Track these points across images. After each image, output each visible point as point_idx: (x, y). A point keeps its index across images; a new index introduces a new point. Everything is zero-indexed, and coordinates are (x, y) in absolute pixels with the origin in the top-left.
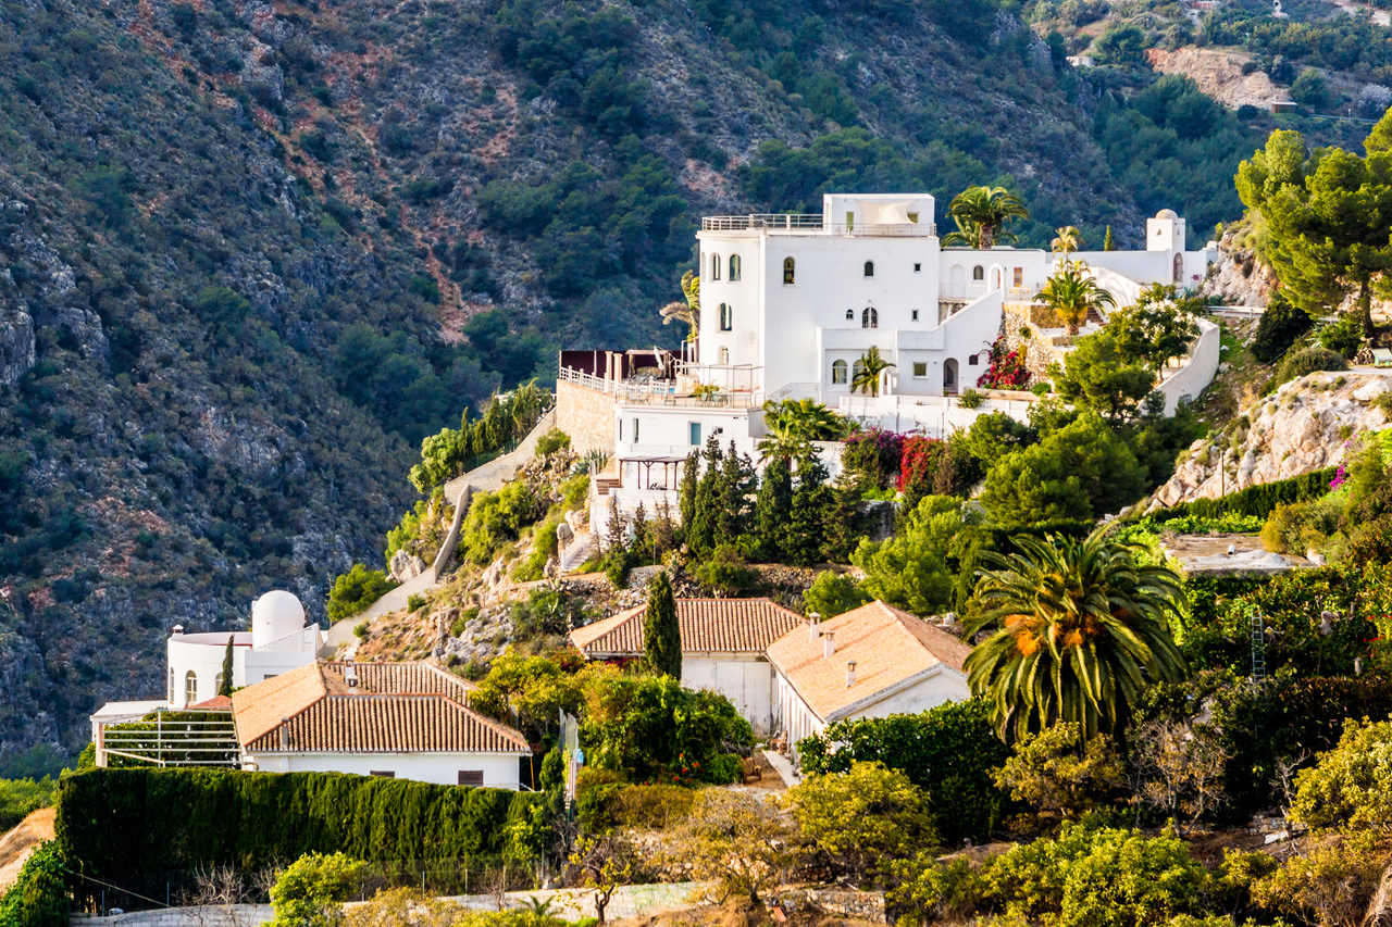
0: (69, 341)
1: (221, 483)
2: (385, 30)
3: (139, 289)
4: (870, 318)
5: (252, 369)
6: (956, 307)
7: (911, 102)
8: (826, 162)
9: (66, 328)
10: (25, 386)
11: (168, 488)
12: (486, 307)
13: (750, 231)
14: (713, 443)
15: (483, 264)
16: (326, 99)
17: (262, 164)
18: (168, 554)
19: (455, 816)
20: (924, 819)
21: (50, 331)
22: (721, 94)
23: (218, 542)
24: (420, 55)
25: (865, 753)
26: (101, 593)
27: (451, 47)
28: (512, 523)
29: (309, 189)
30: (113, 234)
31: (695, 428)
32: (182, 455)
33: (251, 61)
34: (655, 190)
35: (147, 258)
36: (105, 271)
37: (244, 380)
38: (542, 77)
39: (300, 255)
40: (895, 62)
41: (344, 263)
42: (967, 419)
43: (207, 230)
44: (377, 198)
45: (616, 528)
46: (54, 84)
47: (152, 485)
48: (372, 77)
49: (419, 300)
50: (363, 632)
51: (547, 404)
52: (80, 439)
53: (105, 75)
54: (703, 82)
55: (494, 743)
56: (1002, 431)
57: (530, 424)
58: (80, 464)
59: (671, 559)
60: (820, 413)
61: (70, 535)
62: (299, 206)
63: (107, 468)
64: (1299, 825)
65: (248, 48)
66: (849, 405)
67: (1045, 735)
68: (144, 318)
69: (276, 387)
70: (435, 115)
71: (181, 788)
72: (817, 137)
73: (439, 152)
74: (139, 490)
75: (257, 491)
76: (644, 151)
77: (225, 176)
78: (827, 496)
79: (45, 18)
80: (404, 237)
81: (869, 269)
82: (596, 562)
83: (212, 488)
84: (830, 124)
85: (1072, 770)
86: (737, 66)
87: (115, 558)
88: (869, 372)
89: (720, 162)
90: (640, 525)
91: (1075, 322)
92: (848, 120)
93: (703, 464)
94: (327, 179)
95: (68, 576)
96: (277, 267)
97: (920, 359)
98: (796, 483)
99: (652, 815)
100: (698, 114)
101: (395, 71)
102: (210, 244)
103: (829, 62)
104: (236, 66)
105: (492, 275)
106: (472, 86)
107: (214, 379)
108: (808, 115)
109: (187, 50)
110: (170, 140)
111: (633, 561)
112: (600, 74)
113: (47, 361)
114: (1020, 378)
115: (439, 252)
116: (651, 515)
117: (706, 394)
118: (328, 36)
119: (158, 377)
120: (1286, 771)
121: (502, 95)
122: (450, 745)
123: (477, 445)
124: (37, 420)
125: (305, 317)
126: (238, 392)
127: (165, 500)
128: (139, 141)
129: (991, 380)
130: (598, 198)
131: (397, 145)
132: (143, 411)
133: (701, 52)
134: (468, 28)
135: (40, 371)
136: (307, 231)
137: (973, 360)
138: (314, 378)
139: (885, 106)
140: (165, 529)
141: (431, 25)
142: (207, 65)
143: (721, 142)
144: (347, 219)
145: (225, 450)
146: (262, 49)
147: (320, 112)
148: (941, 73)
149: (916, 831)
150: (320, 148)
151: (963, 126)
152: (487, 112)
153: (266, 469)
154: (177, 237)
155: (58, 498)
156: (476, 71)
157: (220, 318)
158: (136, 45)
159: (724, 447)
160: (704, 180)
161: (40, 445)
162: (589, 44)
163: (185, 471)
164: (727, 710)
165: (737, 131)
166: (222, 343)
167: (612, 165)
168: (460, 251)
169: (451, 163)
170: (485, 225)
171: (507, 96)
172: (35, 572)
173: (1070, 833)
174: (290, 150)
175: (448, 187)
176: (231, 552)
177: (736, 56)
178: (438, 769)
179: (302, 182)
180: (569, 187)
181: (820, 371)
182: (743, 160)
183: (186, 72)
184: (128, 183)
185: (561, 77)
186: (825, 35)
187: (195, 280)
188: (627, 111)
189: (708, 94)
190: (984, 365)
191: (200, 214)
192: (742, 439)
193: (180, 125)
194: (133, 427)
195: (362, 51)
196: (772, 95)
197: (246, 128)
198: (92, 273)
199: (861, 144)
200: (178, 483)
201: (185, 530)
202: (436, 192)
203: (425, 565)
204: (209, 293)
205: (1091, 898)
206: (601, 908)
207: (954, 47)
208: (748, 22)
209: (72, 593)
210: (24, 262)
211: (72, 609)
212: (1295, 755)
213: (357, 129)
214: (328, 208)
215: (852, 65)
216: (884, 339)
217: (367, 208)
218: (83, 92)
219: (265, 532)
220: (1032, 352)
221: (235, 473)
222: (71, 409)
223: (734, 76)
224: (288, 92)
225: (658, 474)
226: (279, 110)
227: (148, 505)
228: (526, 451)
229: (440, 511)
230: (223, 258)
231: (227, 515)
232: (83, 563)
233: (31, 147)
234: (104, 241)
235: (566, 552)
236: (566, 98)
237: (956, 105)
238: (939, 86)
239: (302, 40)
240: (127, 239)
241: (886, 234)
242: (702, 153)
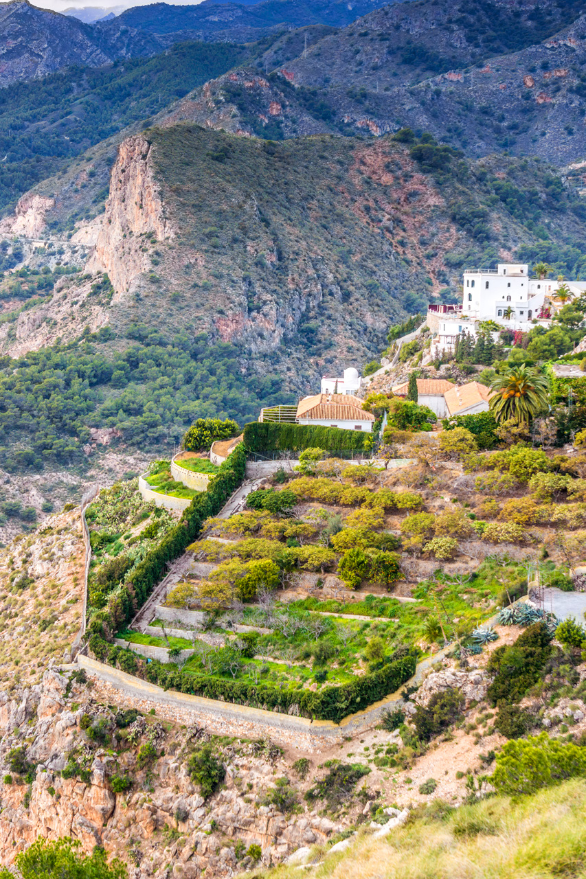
0: (331, 294)
1: (371, 333)
2: (421, 212)
3: (351, 280)
4: (509, 298)
5: (380, 302)
6: (532, 296)
7: (565, 234)
8: (538, 250)
9: (331, 290)
10: (319, 306)
11: (356, 334)
12: (445, 287)
13: (478, 274)
14: (464, 332)
15: (445, 275)
16: (404, 230)
17: (386, 247)
18: (355, 352)
19: (350, 438)
20: (474, 443)
21: (326, 291)
22: (510, 231)
23: (369, 349)
24: (430, 219)
25: (460, 424)
26: (337, 361)
27: (438, 217)
28: (413, 351)
29: (399, 254)
30: (344, 265)
31: (460, 327)
32: (360, 325)
33: (385, 219)
34: (491, 257)
35: (353, 272)
36: (342, 275)
37: (378, 305)
38: (463, 225)
39: (395, 272)
40: (561, 223)
41: (407, 274)
42: (533, 326)
43: (370, 264)
44: (417, 257)
45: (437, 354)
46: (331, 225)
47: (352, 333)
48: (417, 225)
49: (427, 285)
50: (372, 380)
51: (424, 320)
52: (333, 320)
53: (345, 223)
54: (506, 228)
55: (364, 418)
56: (540, 331)
57: (419, 325)
58: (333, 327)
59: (452, 362)
60: (493, 324)
61: (330, 346)
62: (396, 259)
63: (340, 328)
64: (576, 448)
65: (384, 216)
66: (501, 321)
67: (508, 420)
68: (352, 288)
69: (387, 307)
70: (433, 235)
71: (278, 429)
72: (536, 243)
73: (434, 245)
74: (348, 334)
75: (380, 335)
76: (489, 246)
77: (376, 250)
78: (493, 346)
79: (330, 207)
80: (424, 268)
81: (509, 285)
82: (432, 363)
83: (368, 334)
84: (540, 240)
85: (515, 430)
86: (516, 223)
87: (341, 352)
88: (508, 313)
89: (510, 249)
90: (443, 354)
91: (564, 301)
92: (545, 238)
93: (461, 337)
94: (404, 252)
95: (329, 357)
96: (389, 274)
97: (522, 310)
98: (486, 343)
99: (403, 440)
100: (504, 236)
101: (423, 223)
102: (371, 268)
103: (543, 222)
104: (380, 221)
105: (447, 278)
106: (444, 228)
107: (370, 305)
108: (534, 237)
109: (367, 216)
110: (362, 240)
111: (441, 363)
112: (478, 225)
113: (325, 299)
114: (548, 316)
115: (433, 272)
116: (446, 351)
117: (465, 318)
118: (406, 213)
119: (355, 304)
120: (573, 433)
121: (451, 230)
122: (351, 418)
123: (405, 329)
124: (322, 315)
125: (396, 289)
126: (376, 308)
127: (355, 337)
128: (353, 240)
129: (541, 316)
130: (476, 258)
131: (423, 243)
132: (350, 313)
133: (506, 220)
134: (443, 212)
135: (323, 302)
136: (397, 265)
137: (536, 310)
138: (397, 305)
139: (557, 235)
140: (355, 345)
141: (433, 211)
142: (373, 220)
143: (510, 244)
144: (408, 262)
145: (372, 324)
146: (388, 216)
147: (402, 234)
148: (574, 226)
149: (471, 447)
150: (402, 244)
151: (579, 241)
152: (447, 234)
153: (382, 330)
154: (362, 267)
155: (326, 336)
156: (445, 224)
157: (371, 288)
158: (354, 215)
159: (466, 333)
160: (505, 254)
161: (323, 321)
162: (475, 217)
163: (361, 329)
164: (428, 411)
165: (515, 241)
166: (372, 295)
167: (481, 250)
168: (439, 272)
169: (437, 248)
170: (446, 265)
171: (453, 230)
172: (320, 355)
173: (513, 448)
174: (394, 244)
175: (436, 254)
176: (372, 351)
177: (515, 220)
178: (348, 425)
179: (397, 252)
180: (469, 255)
181: (495, 312)
182: (515, 249)
183: (367, 222)
184: (349, 252)
185: (467, 226)
186: (542, 215)
187: (367, 278)
188: (485, 235)
189: (507, 231)
190: (539, 312)
191: (369, 261)
192: (472, 330)
193: (364, 237)
194: (347, 317)
195: (414, 218)
196: (525, 232)
197: (383, 238)
198: (338, 276)
199: (548, 245)
200: (359, 332)
201: (360, 345)
202: (433, 256)
203: (390, 361)
204: (370, 282)
205: (517, 467)
206: (386, 465)
207: (577, 219)
208: (521, 211)
209: (330, 361)
210: (320, 273)
211: (329, 365)
212: (576, 429)
213: (412, 238)
214: (403, 260)
215: (549, 223)
216: (512, 304)
217: (414, 260)
218: (339, 227)
219: (382, 346)
220: (552, 309)
221: (374, 330)
222: (331, 312)
223: (514, 226)
224: (394, 228)
225: (449, 339)
226: (391, 233)
227: (351, 338)
228: (418, 332)
229: (395, 347)
230: (374, 272)
231: (372, 341)
232: (332, 353)
233: (324, 242)
234: (342, 267)
235: (424, 360)
236: (469, 231)
237: (577, 235)
238: (573, 230)
239: (399, 214)
240: (348, 267)
241: (514, 275)
242: (505, 247)
